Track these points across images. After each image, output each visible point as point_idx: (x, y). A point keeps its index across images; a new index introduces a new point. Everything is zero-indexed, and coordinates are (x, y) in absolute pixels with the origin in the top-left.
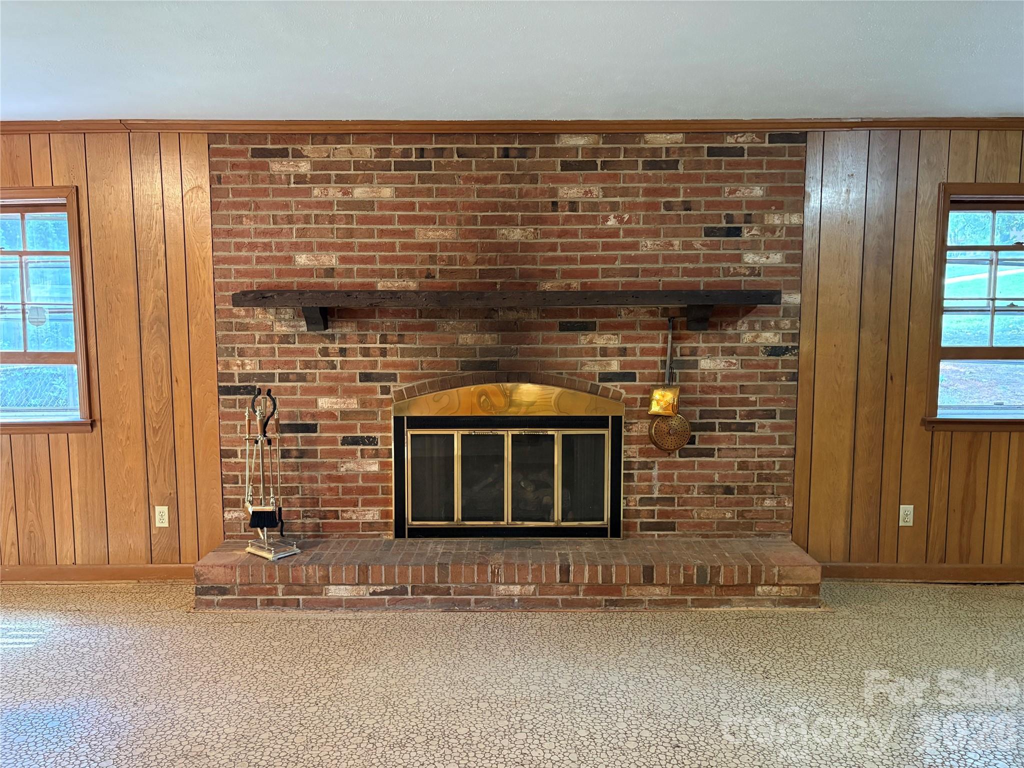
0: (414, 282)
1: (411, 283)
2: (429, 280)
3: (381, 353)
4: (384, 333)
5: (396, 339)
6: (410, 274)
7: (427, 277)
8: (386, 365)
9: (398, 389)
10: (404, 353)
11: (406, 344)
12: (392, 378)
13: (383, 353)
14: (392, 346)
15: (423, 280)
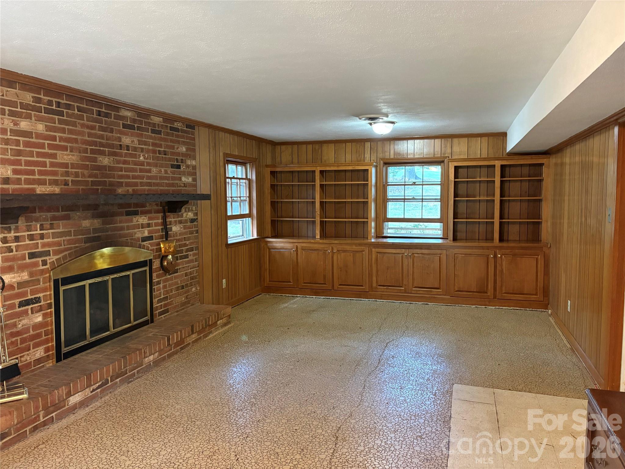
0: (58, 188)
1: (56, 189)
2: (66, 187)
4: (42, 223)
5: (48, 226)
6: (55, 183)
7: (65, 185)
8: (44, 245)
9: (51, 260)
11: (55, 229)
12: (47, 253)
13: (42, 237)
14: (46, 232)
15: (63, 186)
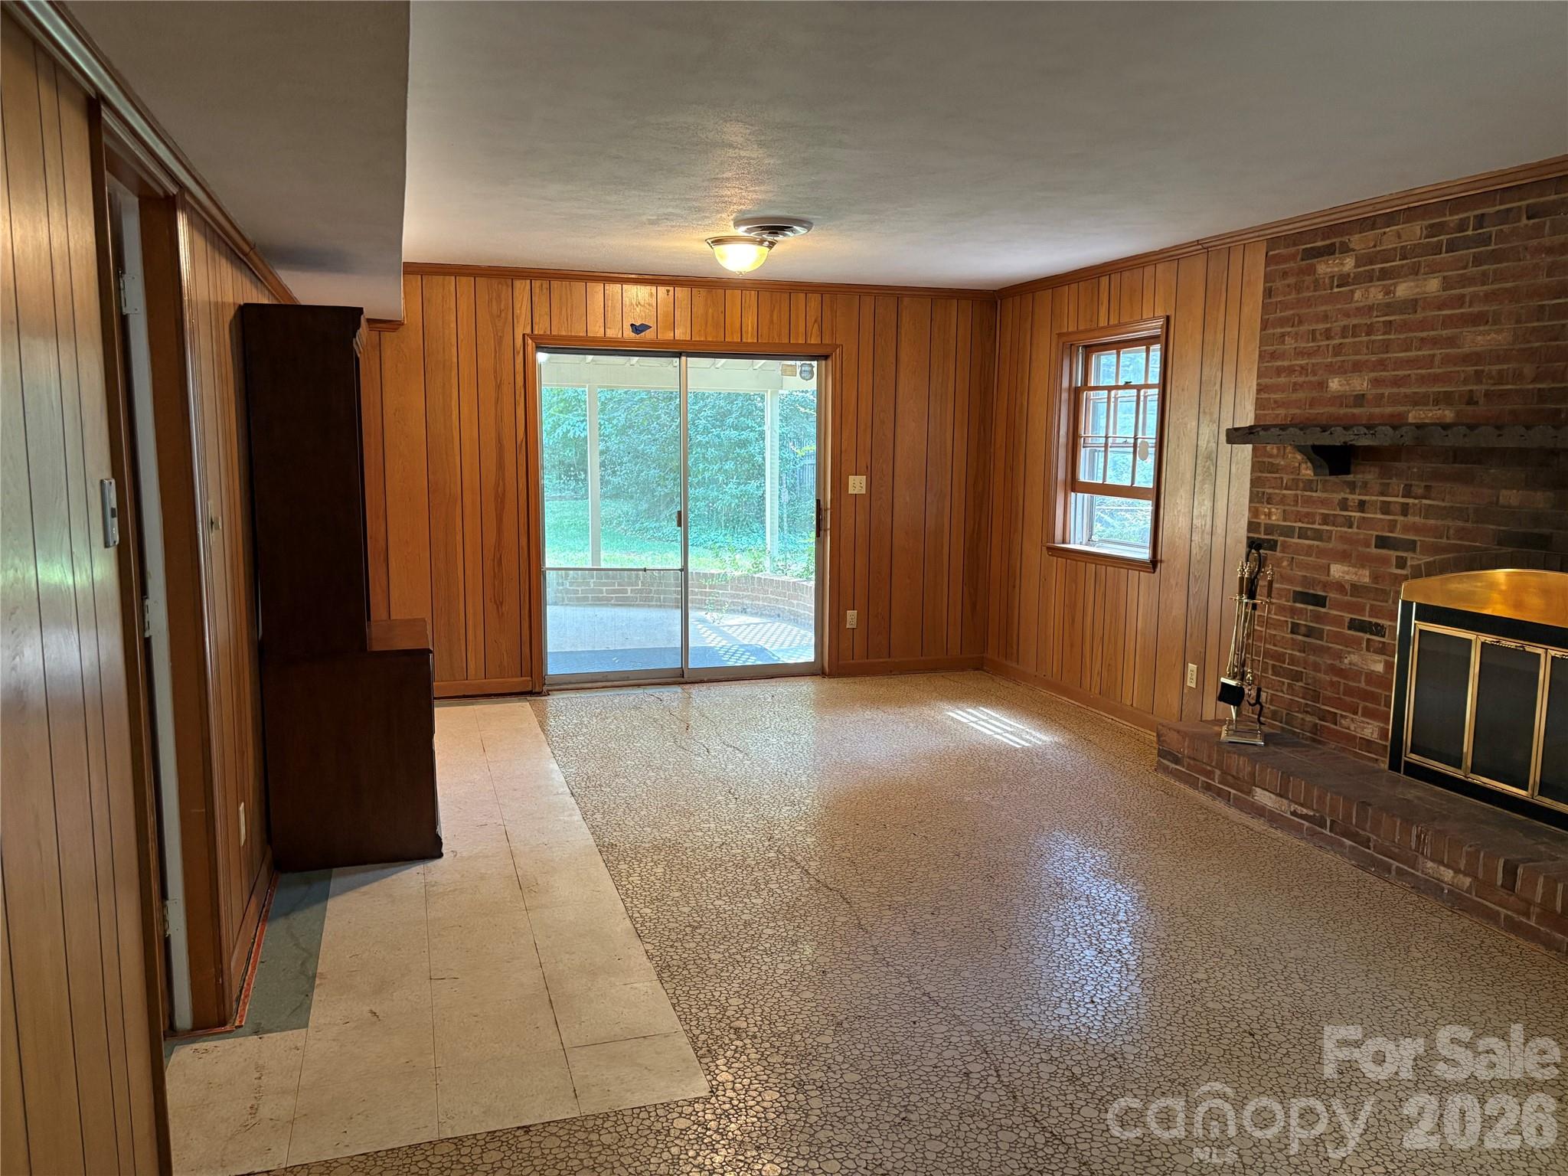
0: (1451, 410)
1: (1447, 412)
2: (1470, 408)
3: (1402, 511)
4: (1409, 482)
5: (1420, 491)
6: (1445, 399)
7: (1468, 403)
8: (1406, 528)
9: (1416, 563)
10: (1428, 512)
11: (1434, 500)
12: (1411, 546)
13: (1405, 510)
15: (1463, 407)
